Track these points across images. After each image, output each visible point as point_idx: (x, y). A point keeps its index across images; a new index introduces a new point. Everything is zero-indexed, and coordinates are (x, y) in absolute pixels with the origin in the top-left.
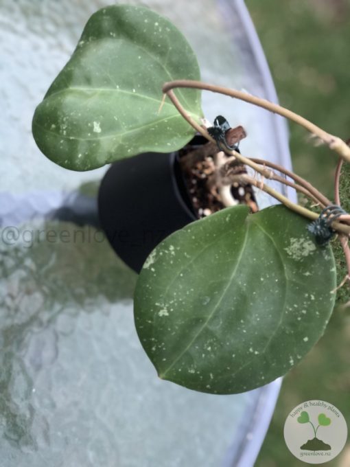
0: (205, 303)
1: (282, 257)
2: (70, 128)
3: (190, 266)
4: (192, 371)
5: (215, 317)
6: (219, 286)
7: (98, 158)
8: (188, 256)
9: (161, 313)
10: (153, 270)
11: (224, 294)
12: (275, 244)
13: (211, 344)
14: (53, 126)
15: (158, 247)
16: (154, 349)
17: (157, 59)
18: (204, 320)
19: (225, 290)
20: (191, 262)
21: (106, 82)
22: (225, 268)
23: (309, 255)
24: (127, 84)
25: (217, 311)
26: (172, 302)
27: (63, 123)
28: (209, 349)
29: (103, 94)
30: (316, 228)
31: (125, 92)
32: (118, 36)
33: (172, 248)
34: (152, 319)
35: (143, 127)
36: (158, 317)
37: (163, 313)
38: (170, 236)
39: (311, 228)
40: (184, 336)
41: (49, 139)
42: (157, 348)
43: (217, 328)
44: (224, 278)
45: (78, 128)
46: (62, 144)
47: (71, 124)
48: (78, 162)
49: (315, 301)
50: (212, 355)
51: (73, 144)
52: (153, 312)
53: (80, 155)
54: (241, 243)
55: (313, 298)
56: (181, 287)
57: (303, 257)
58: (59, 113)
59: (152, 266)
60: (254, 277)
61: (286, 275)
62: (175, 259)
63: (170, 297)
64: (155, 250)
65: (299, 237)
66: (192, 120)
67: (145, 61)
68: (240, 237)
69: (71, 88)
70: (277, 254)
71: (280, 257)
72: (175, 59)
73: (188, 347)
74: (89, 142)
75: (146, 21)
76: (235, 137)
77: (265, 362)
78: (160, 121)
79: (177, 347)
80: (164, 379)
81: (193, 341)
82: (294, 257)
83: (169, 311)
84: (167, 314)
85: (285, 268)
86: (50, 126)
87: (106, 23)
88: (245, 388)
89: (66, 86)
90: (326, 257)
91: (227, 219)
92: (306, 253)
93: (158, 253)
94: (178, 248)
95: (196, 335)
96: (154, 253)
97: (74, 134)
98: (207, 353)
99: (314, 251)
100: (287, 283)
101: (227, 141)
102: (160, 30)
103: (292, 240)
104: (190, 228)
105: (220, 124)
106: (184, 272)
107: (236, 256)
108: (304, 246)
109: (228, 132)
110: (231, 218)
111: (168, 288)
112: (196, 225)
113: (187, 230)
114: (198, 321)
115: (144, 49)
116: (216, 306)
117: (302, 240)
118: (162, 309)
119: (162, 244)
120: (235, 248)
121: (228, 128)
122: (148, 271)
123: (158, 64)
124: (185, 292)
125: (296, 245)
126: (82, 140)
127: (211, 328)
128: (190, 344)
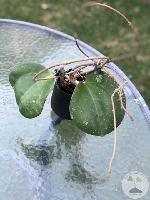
0: (94, 112)
1: (98, 84)
2: (29, 108)
3: (81, 108)
4: (107, 128)
5: (99, 112)
6: (93, 105)
7: (40, 107)
8: (78, 107)
9: (86, 124)
10: (74, 117)
11: (96, 105)
12: (94, 83)
13: (104, 119)
14: (26, 111)
15: (70, 112)
16: (93, 133)
17: (30, 73)
18: (97, 115)
19: (95, 104)
20: (80, 107)
21: (26, 90)
22: (90, 100)
23: (102, 78)
24: (30, 85)
25: (98, 110)
26: (86, 119)
27: (26, 108)
28: (105, 120)
29: (28, 93)
30: (96, 72)
31: (31, 87)
32: (18, 78)
33: (73, 109)
34: (86, 127)
35: (43, 91)
36: (86, 125)
37: (86, 123)
38: (70, 107)
39: (95, 73)
40: (97, 123)
41: (28, 114)
42: (94, 132)
43: (101, 114)
44: (92, 102)
45: (30, 106)
46: (31, 113)
47: (28, 107)
48: (38, 112)
49: (114, 86)
50: (107, 121)
51: (33, 110)
52: (84, 125)
53: (37, 111)
54: (88, 91)
55: (113, 86)
56: (84, 114)
57: (102, 80)
58: (24, 107)
59: (73, 117)
60: (97, 95)
61: (103, 87)
62: (76, 110)
63: (84, 119)
64: (70, 113)
65: (97, 77)
66: (50, 78)
67: (29, 77)
68: (86, 89)
69: (21, 99)
70: (97, 85)
71: (98, 85)
72: (34, 69)
73: (100, 124)
74: (36, 106)
75: (20, 69)
76: (62, 71)
77: (119, 110)
78: (45, 85)
79: (98, 127)
80: (103, 136)
81: (100, 122)
82: (100, 82)
83: (87, 122)
84: (87, 123)
85: (101, 86)
86: (25, 111)
87: (13, 78)
88: (121, 119)
89: (19, 100)
90: (106, 75)
91: (78, 90)
92: (101, 78)
93: (71, 113)
94: (74, 107)
95: (99, 120)
96: (71, 114)
97: (31, 108)
98: (105, 121)
99: (102, 76)
100: (105, 88)
101: (62, 73)
102: (24, 67)
103: (96, 79)
104: (72, 101)
105: (57, 71)
106: (81, 111)
107: (90, 95)
108: (99, 77)
109: (60, 72)
110: (78, 89)
111: (82, 117)
112: (72, 99)
113: (71, 102)
114: (96, 117)
115: (26, 75)
116: (97, 110)
117: (98, 77)
118: (85, 123)
119: (70, 110)
120: (88, 93)
121: (59, 71)
122: (74, 118)
123: (32, 74)
124: (86, 114)
125: (98, 79)
126: (34, 107)
127: (101, 115)
128: (100, 123)
